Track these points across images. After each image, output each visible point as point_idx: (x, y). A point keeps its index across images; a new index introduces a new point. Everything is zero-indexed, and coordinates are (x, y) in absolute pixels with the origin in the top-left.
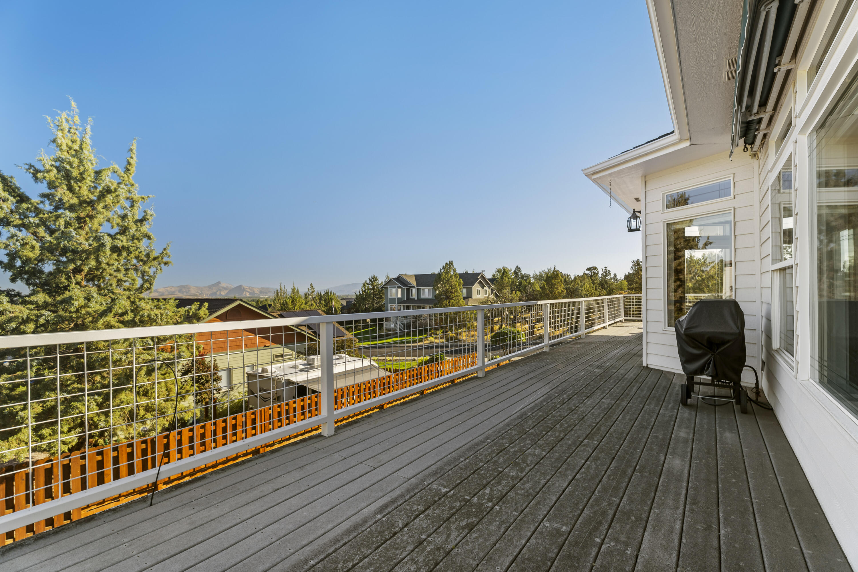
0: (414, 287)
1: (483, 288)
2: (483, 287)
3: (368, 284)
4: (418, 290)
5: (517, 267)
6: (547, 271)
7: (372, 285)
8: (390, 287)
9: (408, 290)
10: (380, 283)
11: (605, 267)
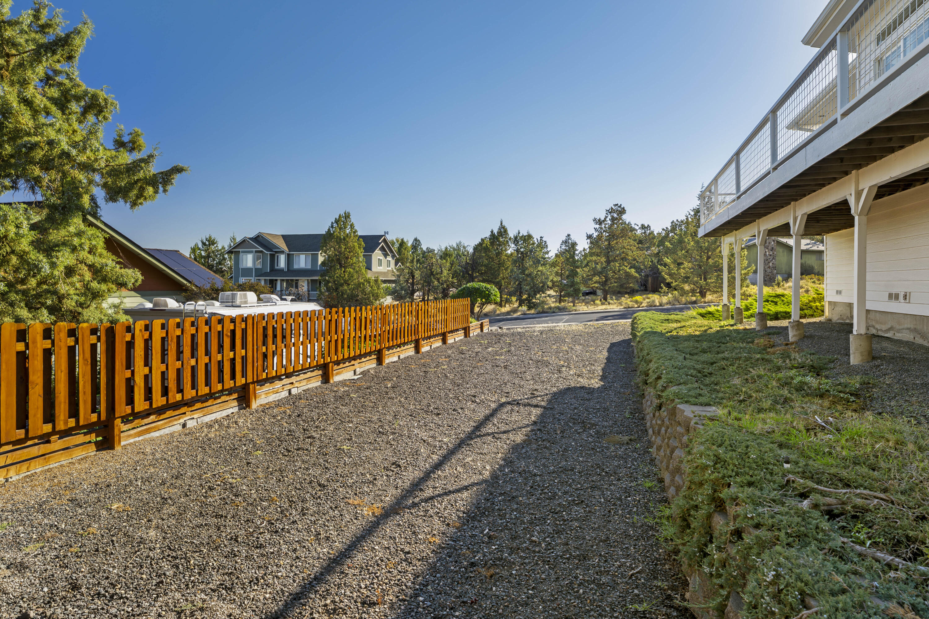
0: (282, 252)
1: (386, 258)
2: (386, 255)
3: (199, 249)
4: (289, 258)
5: (416, 240)
6: (455, 246)
7: (206, 251)
8: (243, 252)
9: (272, 256)
10: (220, 248)
11: (541, 237)
